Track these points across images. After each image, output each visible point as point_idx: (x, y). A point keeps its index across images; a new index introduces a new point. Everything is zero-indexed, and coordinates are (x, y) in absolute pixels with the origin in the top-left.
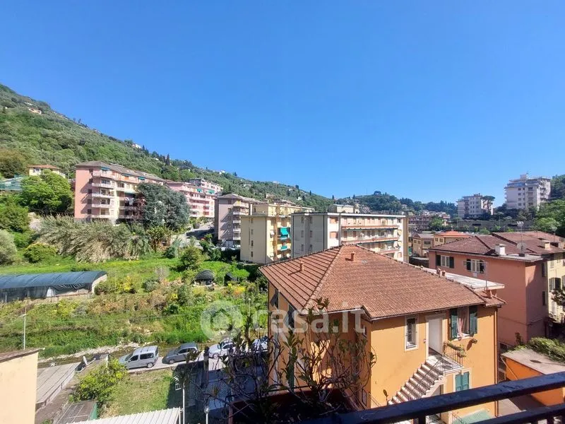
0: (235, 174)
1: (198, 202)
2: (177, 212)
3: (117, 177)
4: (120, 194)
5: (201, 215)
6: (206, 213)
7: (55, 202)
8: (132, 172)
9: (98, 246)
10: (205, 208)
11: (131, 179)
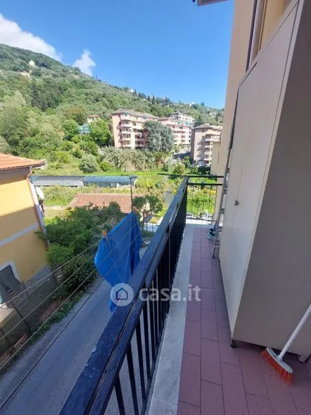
0: (203, 104)
1: (178, 132)
2: (167, 141)
3: (132, 119)
4: (135, 130)
5: (180, 142)
6: (183, 141)
7: (104, 138)
8: (139, 114)
9: (129, 163)
10: (183, 137)
11: (140, 119)
